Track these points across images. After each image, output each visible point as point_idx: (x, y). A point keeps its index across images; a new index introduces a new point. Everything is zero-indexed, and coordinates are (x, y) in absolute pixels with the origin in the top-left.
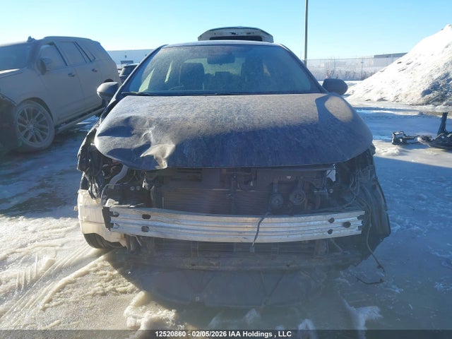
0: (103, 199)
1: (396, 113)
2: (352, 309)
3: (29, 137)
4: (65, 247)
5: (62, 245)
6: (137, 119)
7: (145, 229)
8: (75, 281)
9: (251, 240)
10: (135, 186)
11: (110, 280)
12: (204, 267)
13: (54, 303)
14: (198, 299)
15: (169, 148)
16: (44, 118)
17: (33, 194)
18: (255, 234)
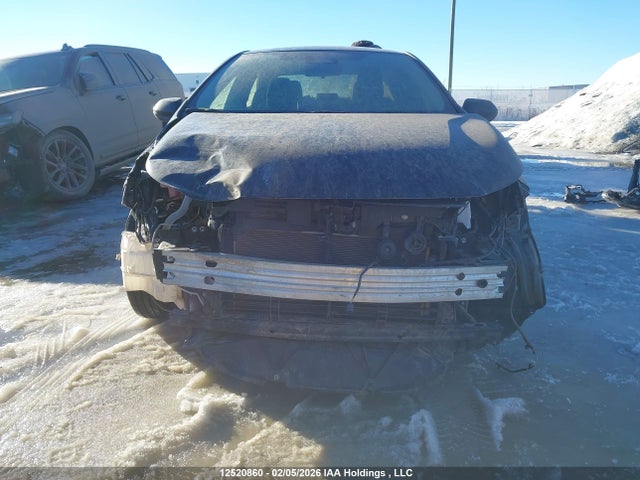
0: (155, 243)
1: (575, 164)
2: (486, 400)
3: (60, 180)
4: (102, 316)
5: (99, 314)
6: (203, 138)
7: (209, 280)
8: (114, 357)
9: (349, 298)
10: (198, 227)
11: (160, 356)
12: (287, 335)
13: (84, 381)
14: (277, 377)
15: (244, 173)
16: (82, 155)
17: (62, 252)
18: (354, 290)
